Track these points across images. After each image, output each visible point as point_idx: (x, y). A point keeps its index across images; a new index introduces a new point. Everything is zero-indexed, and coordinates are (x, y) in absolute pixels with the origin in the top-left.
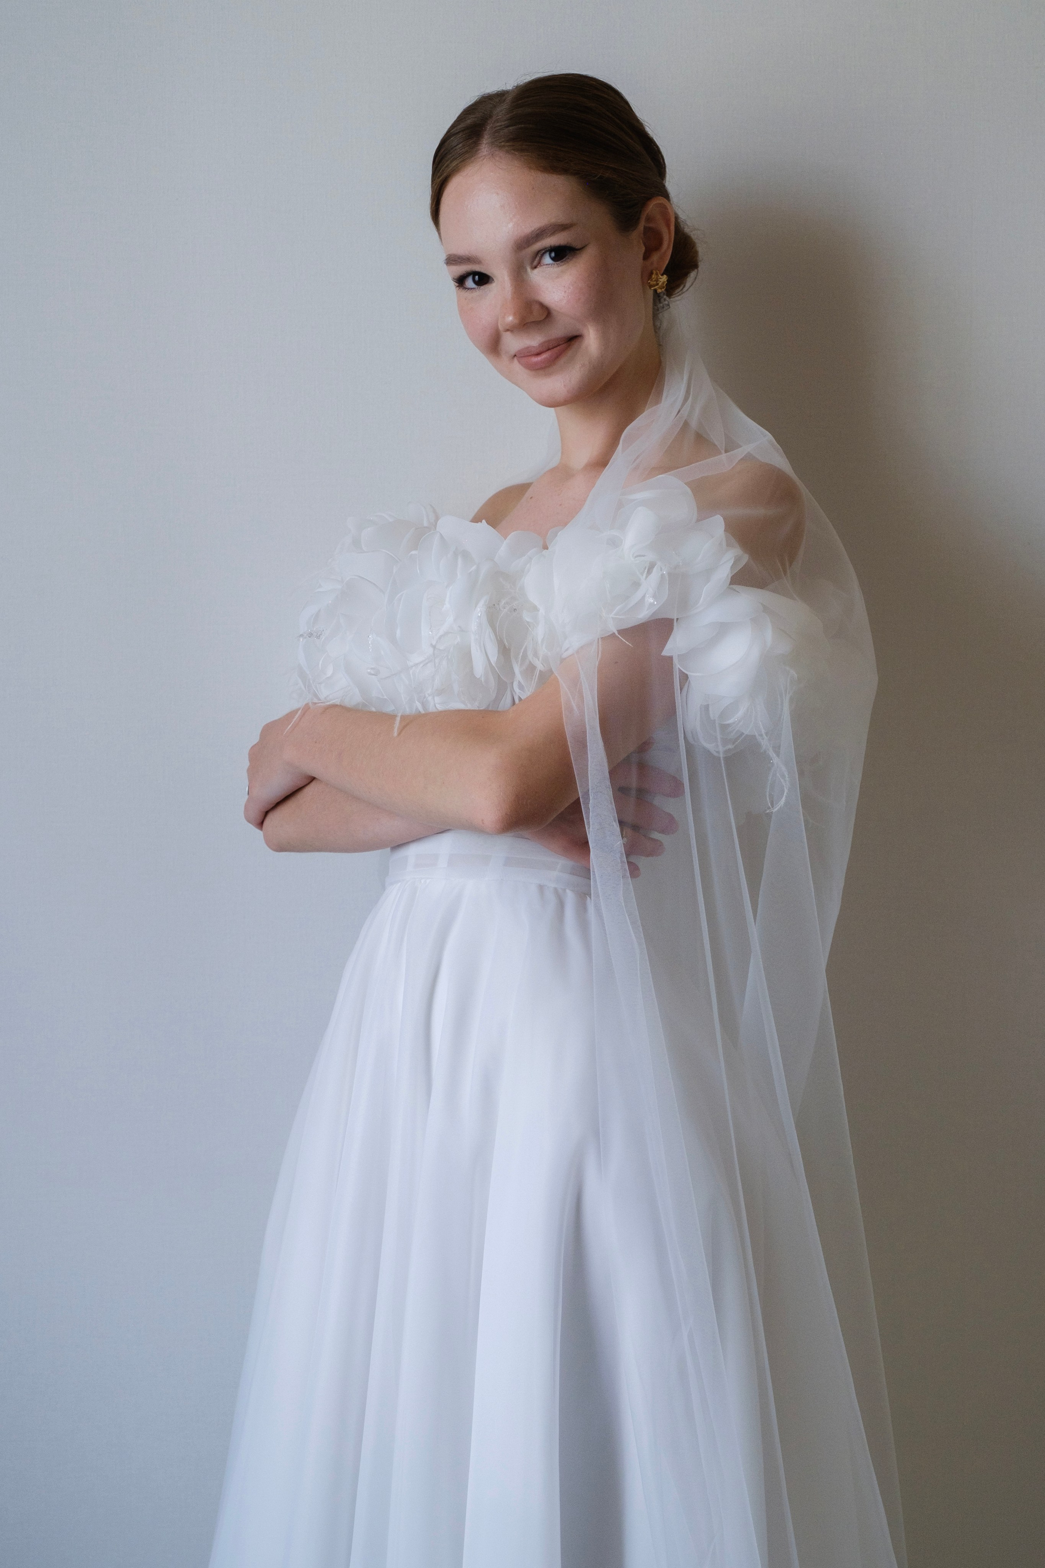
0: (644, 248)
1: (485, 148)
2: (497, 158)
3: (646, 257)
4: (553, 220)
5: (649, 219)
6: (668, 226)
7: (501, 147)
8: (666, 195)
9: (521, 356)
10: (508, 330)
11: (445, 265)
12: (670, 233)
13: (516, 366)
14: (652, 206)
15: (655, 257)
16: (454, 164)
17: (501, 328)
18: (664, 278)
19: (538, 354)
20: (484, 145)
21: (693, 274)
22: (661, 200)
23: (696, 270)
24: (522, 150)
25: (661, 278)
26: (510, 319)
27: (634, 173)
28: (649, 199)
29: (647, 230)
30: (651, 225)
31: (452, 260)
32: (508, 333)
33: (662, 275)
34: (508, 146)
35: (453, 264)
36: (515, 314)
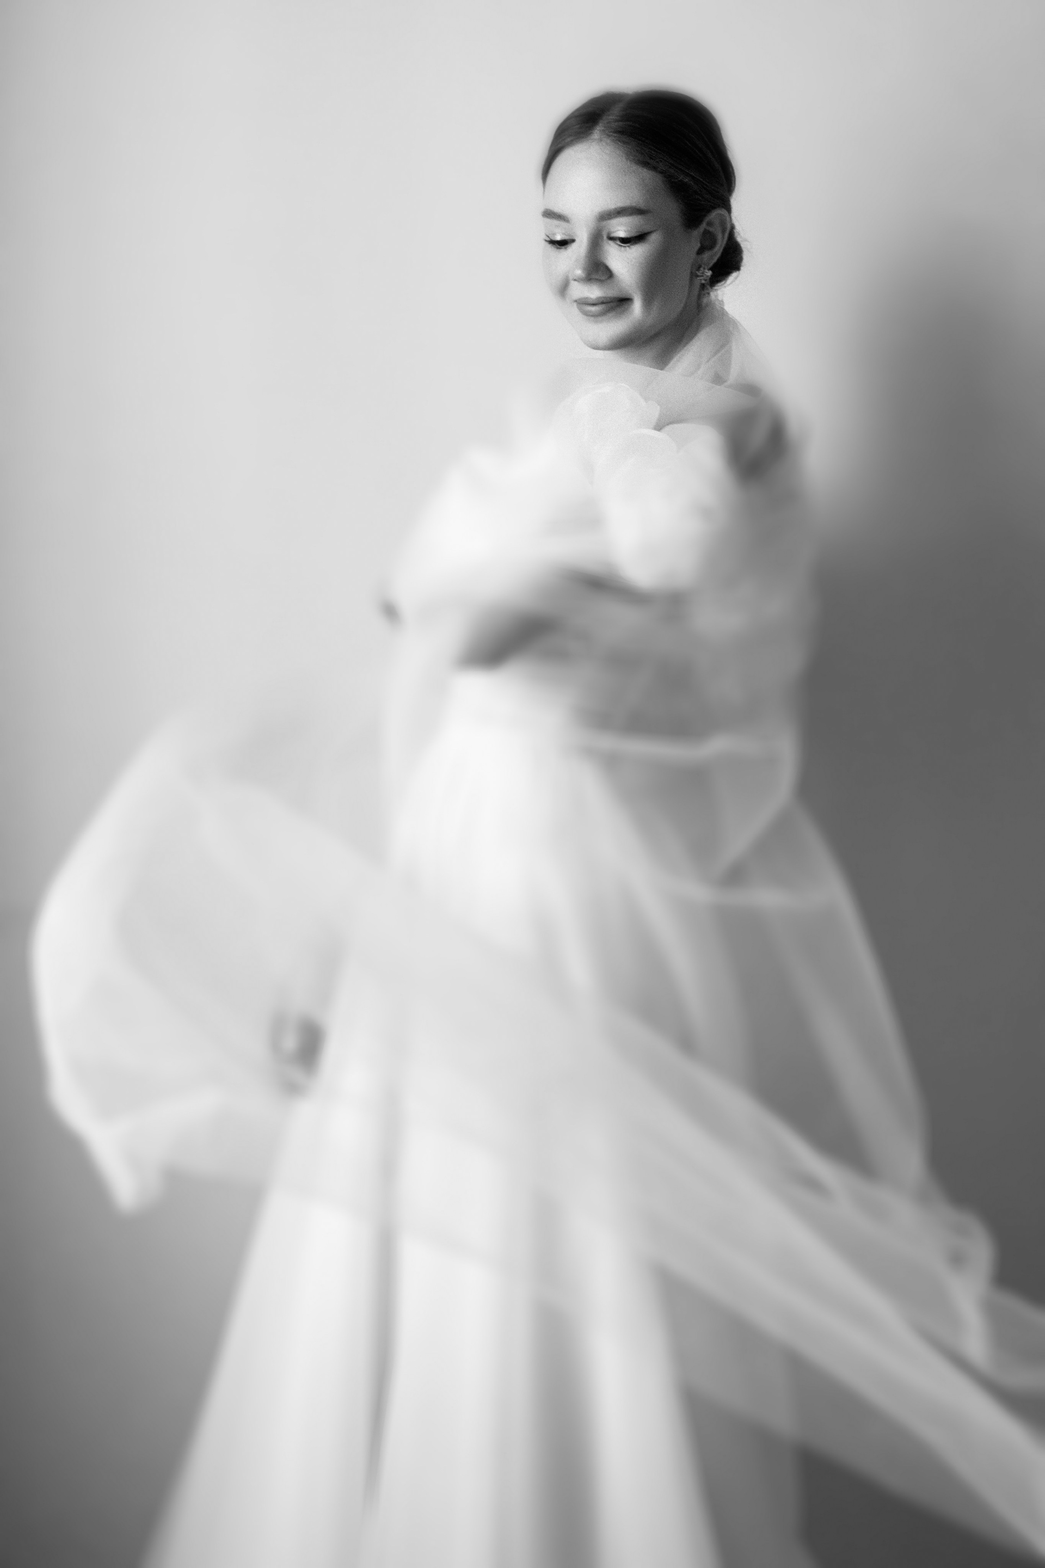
0: (699, 245)
1: (596, 133)
2: (604, 144)
3: (700, 252)
4: (634, 204)
5: (710, 224)
6: (723, 231)
7: (609, 136)
8: (728, 209)
9: (583, 303)
10: (575, 280)
11: (541, 217)
12: (723, 238)
13: (575, 310)
14: (714, 215)
15: (706, 255)
16: (569, 139)
17: (571, 278)
18: (709, 273)
19: (594, 305)
20: (596, 131)
21: (734, 275)
22: (723, 212)
23: (738, 272)
24: (624, 143)
25: (707, 272)
26: (579, 272)
27: (708, 184)
28: (714, 208)
29: (706, 233)
30: (711, 229)
31: (549, 214)
32: (576, 283)
33: (709, 270)
34: (615, 137)
35: (547, 217)
36: (584, 269)
